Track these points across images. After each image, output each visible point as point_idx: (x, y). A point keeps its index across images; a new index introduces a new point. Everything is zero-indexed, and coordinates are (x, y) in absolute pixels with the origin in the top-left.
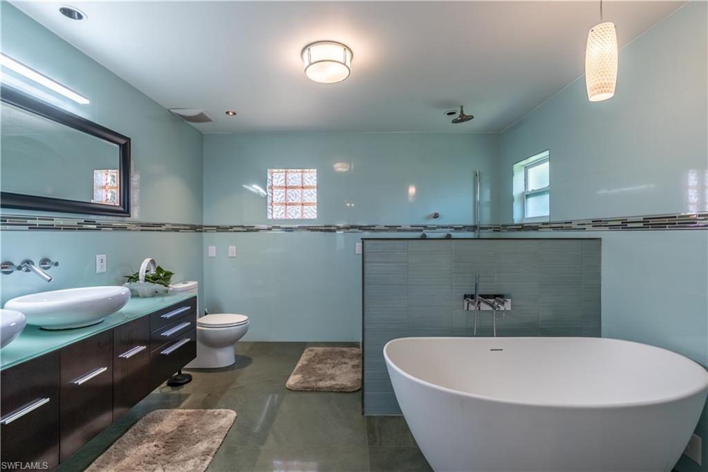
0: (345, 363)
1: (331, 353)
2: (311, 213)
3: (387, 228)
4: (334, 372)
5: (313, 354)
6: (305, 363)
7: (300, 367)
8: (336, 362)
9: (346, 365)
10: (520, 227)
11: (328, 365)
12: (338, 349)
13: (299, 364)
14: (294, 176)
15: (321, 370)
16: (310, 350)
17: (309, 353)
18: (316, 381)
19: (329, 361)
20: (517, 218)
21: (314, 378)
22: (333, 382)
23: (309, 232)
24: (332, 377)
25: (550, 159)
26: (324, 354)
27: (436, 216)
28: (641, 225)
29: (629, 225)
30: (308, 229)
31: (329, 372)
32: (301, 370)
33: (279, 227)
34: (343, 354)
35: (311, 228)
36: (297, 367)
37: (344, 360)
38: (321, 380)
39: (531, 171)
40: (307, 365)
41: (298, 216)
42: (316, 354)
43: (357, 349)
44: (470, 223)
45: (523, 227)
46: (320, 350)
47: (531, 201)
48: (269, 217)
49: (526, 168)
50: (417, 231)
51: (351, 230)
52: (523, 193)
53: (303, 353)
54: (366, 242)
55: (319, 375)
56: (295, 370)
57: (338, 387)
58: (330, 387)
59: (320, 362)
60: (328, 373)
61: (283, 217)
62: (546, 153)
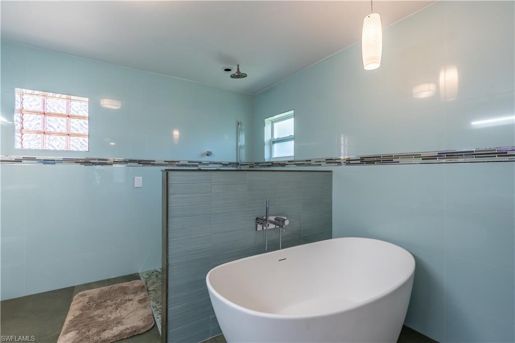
0: (130, 300)
1: (109, 293)
2: (80, 146)
3: (167, 163)
4: (119, 315)
5: (87, 300)
6: (77, 313)
7: (71, 321)
8: (119, 301)
9: (131, 303)
10: (271, 164)
11: (110, 308)
12: (116, 286)
13: (69, 317)
14: (57, 103)
15: (101, 316)
16: (81, 296)
17: (81, 299)
18: (98, 333)
19: (109, 302)
20: (267, 158)
21: (94, 330)
22: (121, 328)
23: (78, 165)
24: (119, 322)
25: (295, 116)
26: (100, 296)
27: (209, 154)
28: (359, 162)
29: (351, 162)
30: (77, 161)
31: (113, 316)
32: (74, 325)
33: (34, 159)
34: (124, 291)
35: (80, 161)
36: (67, 322)
37: (127, 297)
38: (104, 330)
39: (275, 125)
40: (81, 315)
41: (62, 147)
42: (91, 299)
43: (138, 281)
44: (234, 161)
45: (273, 164)
46: (95, 292)
47: (276, 146)
48: (18, 146)
49: (273, 122)
50: (194, 166)
51: (129, 164)
52: (271, 140)
53: (71, 301)
54: (170, 173)
55: (101, 324)
56: (64, 328)
57: (128, 331)
58: (119, 335)
59: (98, 306)
60: (112, 318)
61: (40, 147)
62: (292, 112)
